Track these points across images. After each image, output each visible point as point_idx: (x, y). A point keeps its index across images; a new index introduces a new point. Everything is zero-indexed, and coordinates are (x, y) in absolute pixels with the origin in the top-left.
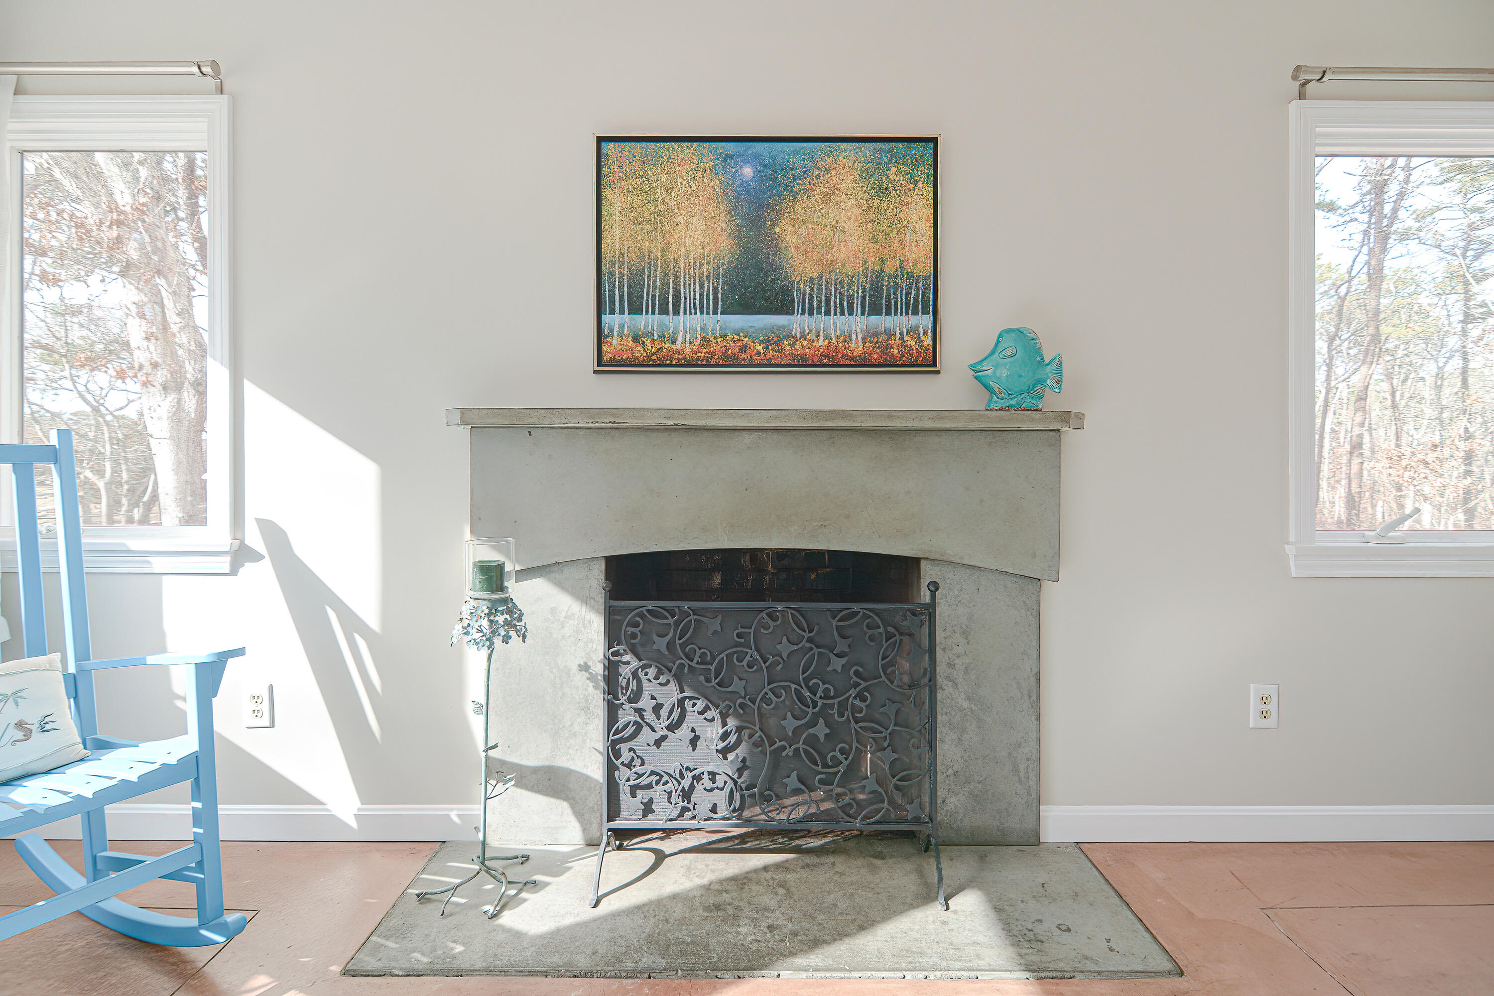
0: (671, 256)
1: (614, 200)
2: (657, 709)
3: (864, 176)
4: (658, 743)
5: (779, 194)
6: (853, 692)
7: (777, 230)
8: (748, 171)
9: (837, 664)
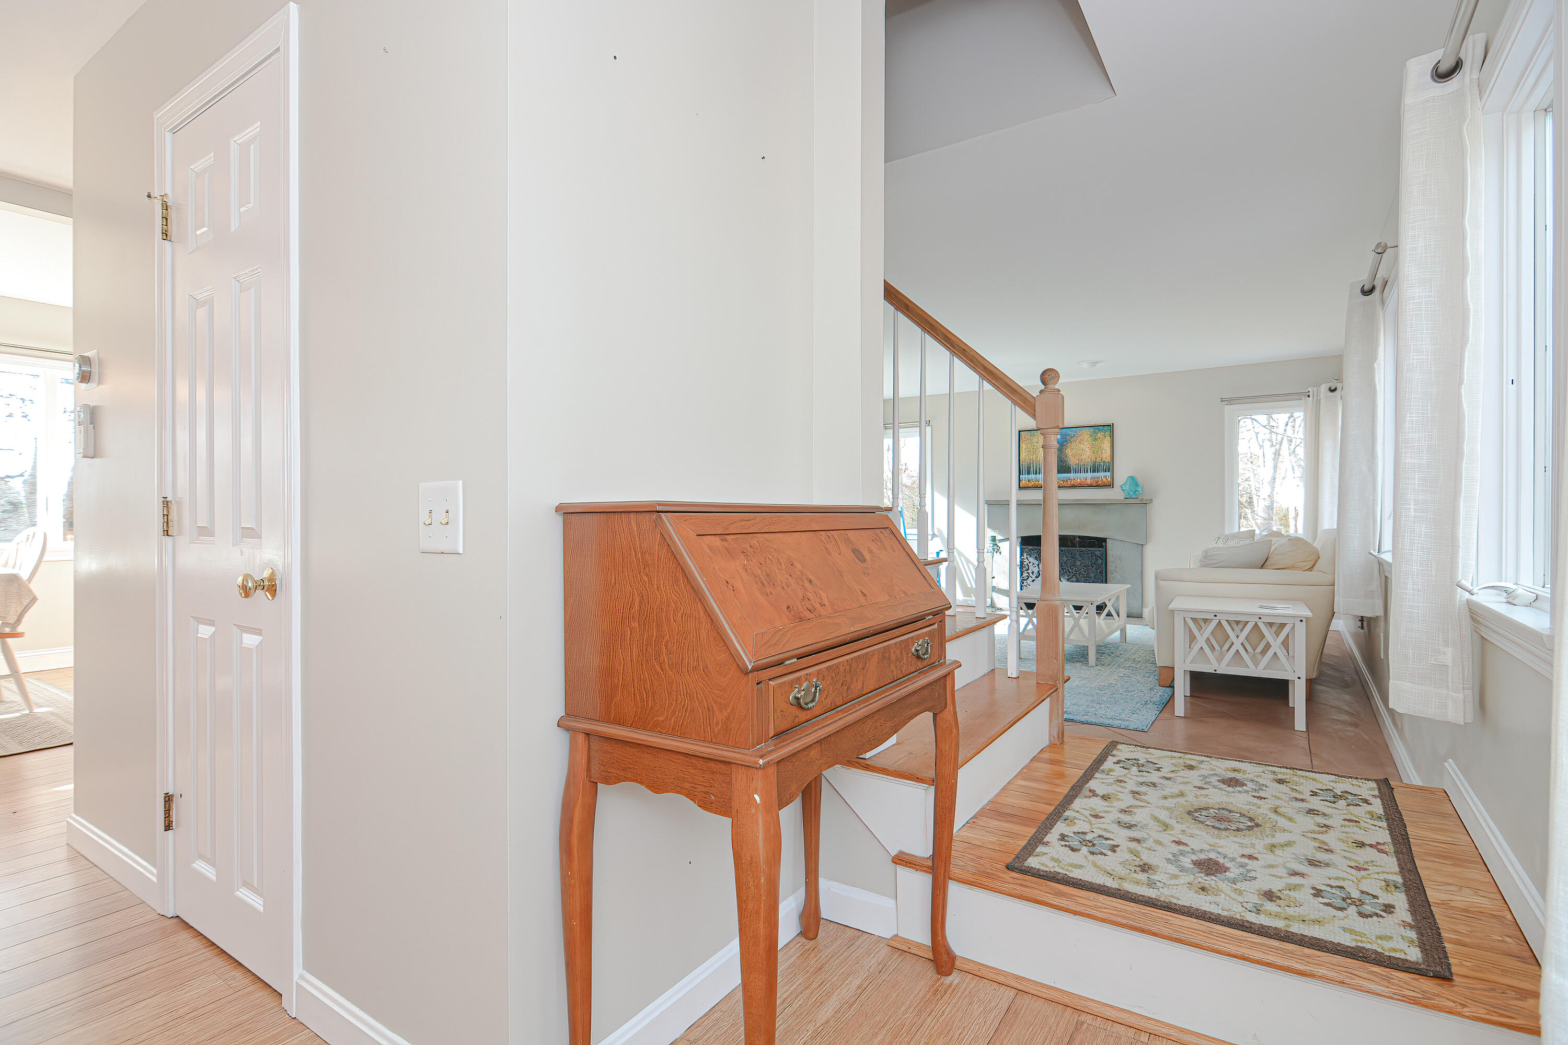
1: (1023, 446)
2: (1033, 573)
3: (1091, 435)
4: (1033, 581)
5: (1067, 442)
6: (1083, 570)
7: (1066, 451)
8: (1059, 436)
9: (1078, 563)
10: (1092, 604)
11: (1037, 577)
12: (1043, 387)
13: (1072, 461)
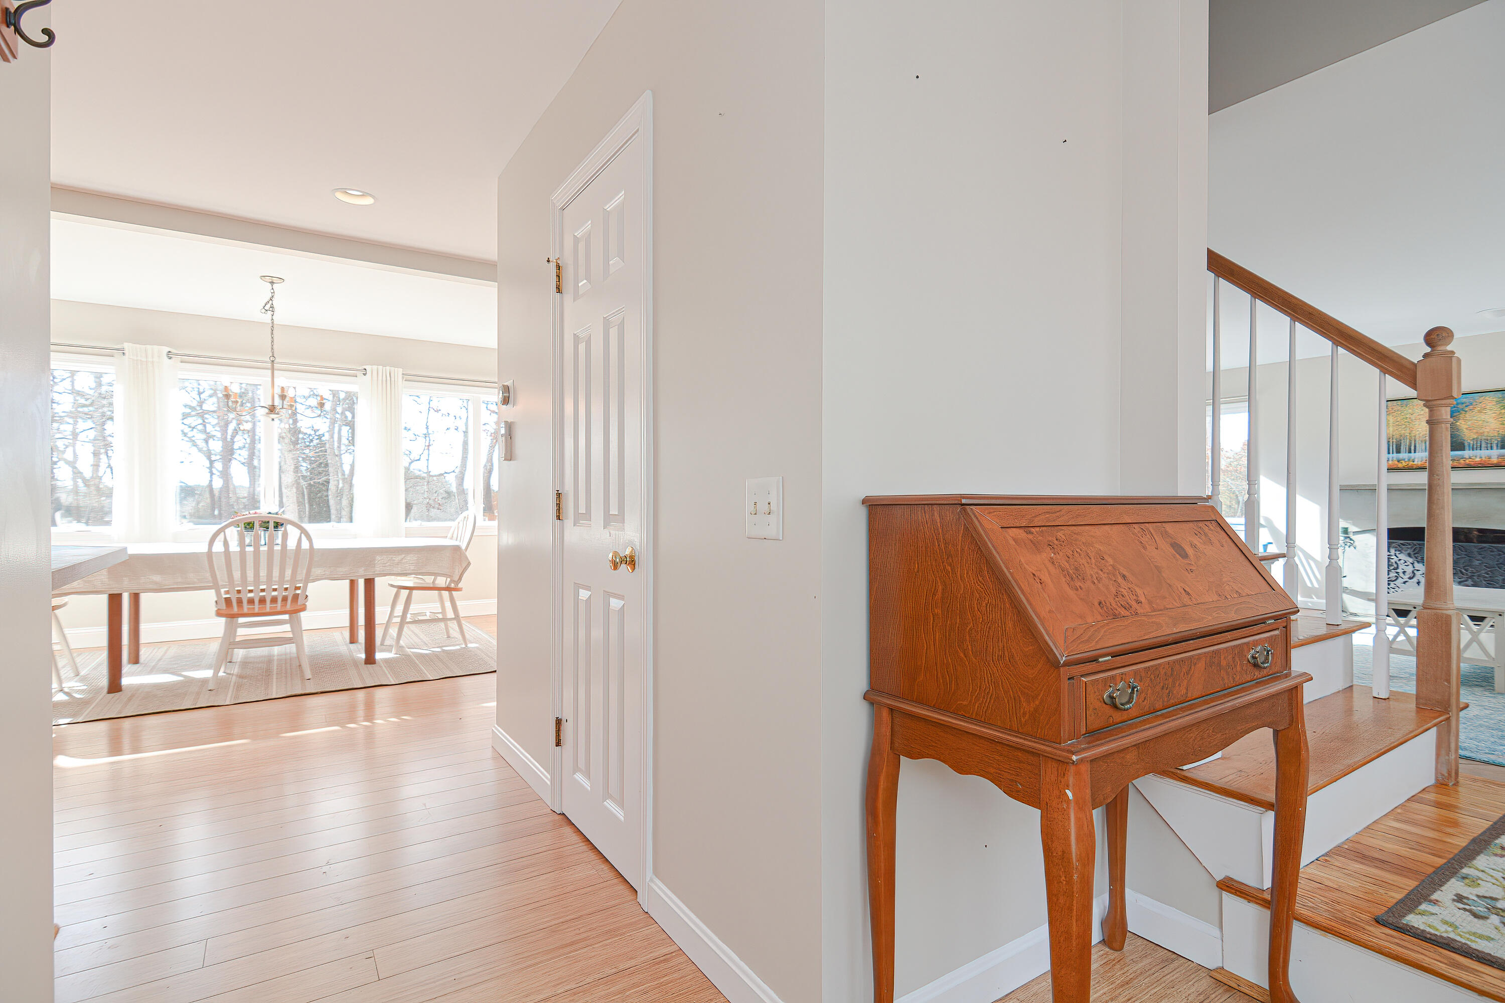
0: (1413, 435)
2: (1404, 572)
3: (1498, 403)
4: (1405, 583)
5: (1458, 411)
7: (1461, 423)
9: (1477, 563)
10: (1500, 615)
11: (1410, 578)
12: (1428, 350)
13: (1468, 436)
